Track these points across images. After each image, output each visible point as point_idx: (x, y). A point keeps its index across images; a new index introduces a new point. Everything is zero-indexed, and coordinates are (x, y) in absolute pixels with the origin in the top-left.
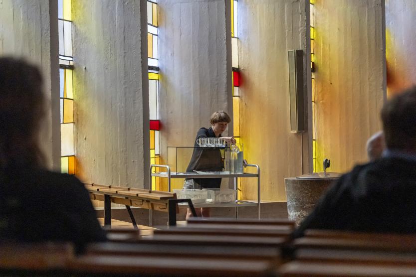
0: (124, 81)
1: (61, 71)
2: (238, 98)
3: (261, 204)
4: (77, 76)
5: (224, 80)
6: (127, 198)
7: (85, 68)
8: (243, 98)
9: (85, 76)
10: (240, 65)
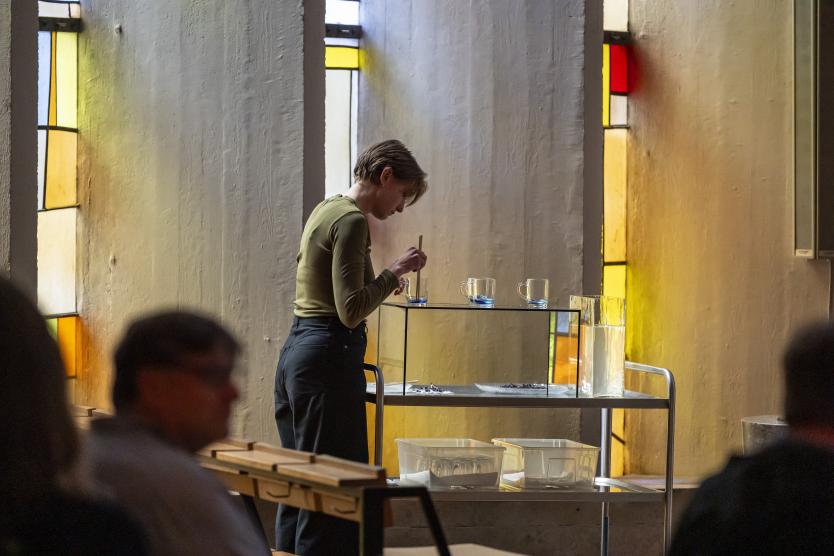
0: (246, 76)
1: (44, 37)
2: (624, 131)
3: (674, 490)
4: (93, 56)
5: (576, 79)
6: (243, 473)
7: (120, 30)
8: (642, 134)
9: (119, 52)
10: (633, 21)
